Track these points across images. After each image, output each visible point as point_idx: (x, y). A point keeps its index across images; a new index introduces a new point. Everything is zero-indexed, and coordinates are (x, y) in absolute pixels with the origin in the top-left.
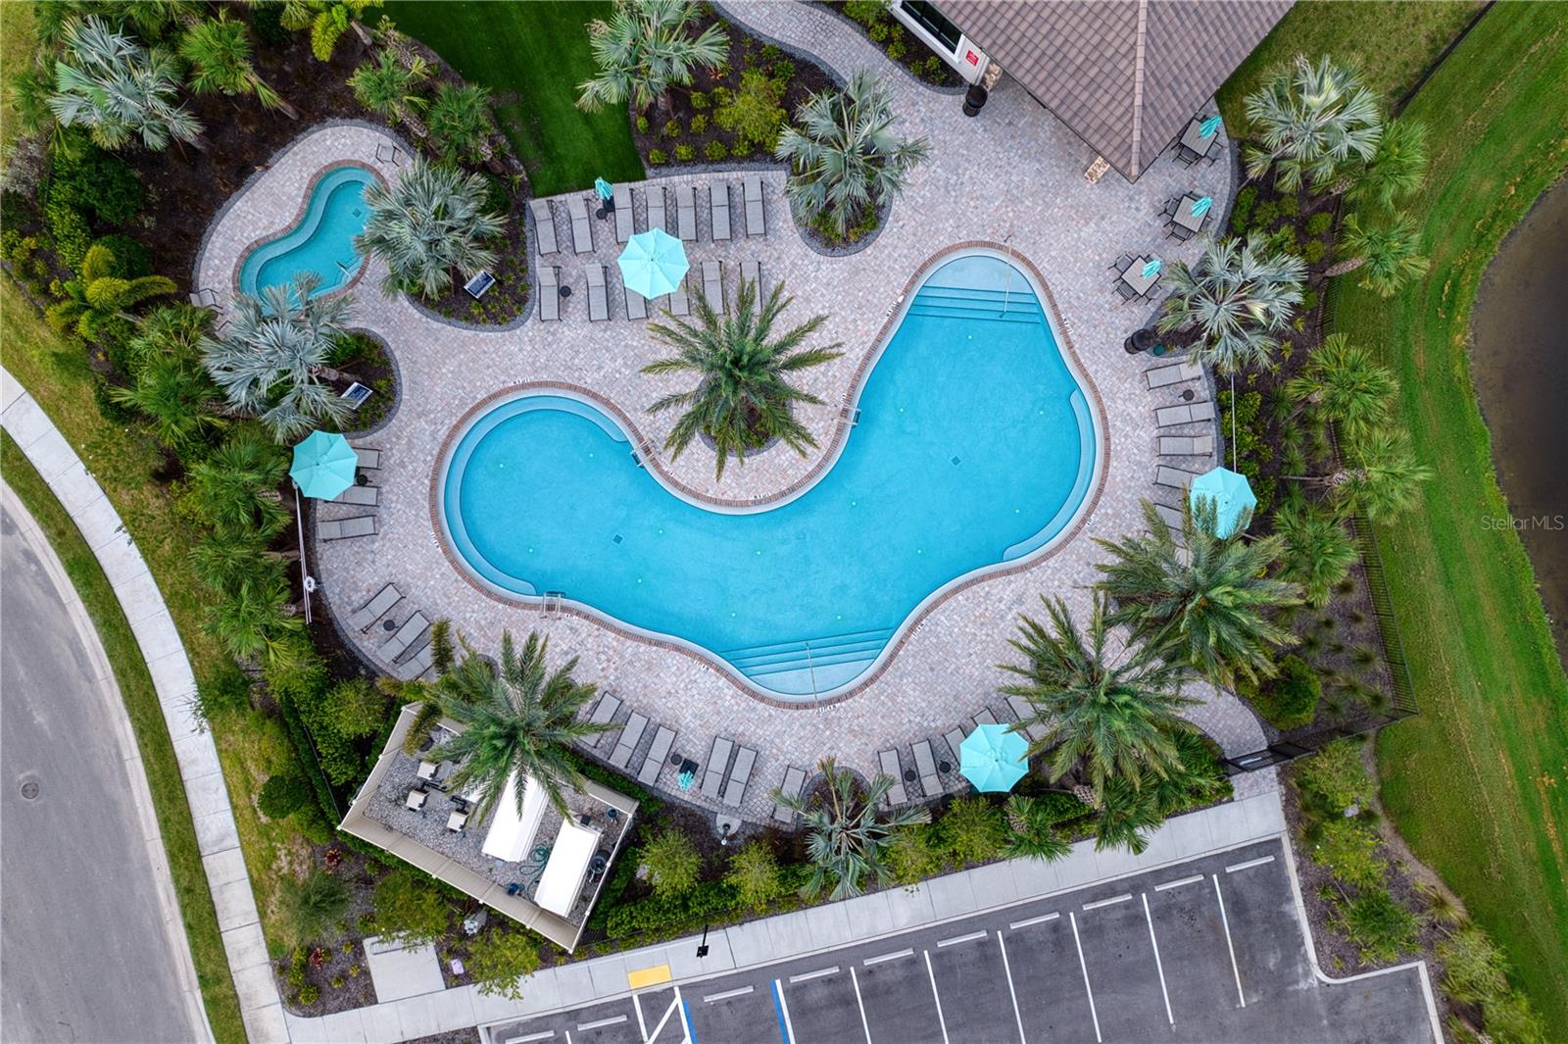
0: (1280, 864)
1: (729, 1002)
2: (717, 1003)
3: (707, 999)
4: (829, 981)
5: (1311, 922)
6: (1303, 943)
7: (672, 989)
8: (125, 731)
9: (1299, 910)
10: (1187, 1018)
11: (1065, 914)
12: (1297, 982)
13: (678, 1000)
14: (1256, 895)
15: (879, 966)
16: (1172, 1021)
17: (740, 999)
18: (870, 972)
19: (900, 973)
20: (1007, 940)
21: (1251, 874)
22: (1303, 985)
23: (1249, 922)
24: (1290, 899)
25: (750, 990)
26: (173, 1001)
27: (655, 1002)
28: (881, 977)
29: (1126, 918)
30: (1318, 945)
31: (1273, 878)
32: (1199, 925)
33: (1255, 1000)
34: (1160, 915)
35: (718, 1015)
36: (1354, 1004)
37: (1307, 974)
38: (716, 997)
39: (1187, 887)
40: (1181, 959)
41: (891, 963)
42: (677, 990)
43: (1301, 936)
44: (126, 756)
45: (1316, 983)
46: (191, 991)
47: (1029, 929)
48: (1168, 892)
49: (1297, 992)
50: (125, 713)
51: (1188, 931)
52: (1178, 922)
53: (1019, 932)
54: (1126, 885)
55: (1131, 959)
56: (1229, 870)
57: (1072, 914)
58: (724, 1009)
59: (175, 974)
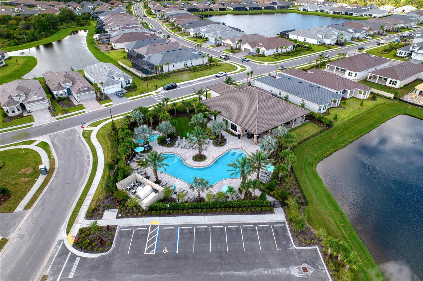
0: (285, 226)
1: (168, 229)
2: (166, 229)
3: (164, 228)
4: (189, 229)
5: (292, 236)
6: (291, 241)
7: (158, 225)
8: (87, 180)
9: (290, 234)
10: (264, 250)
11: (239, 226)
12: (290, 248)
13: (158, 228)
14: (280, 230)
15: (200, 228)
16: (261, 250)
17: (170, 229)
18: (198, 229)
19: (204, 230)
20: (227, 229)
21: (279, 227)
22: (291, 248)
23: (279, 235)
24: (288, 233)
25: (173, 228)
26: (66, 214)
27: (153, 227)
28: (200, 230)
29: (252, 229)
30: (294, 241)
31: (284, 228)
32: (268, 233)
33: (280, 249)
34: (259, 230)
35: (165, 231)
36: (303, 254)
37: (292, 246)
38: (166, 228)
39: (265, 227)
40: (264, 239)
41: (202, 228)
42: (159, 226)
43: (290, 239)
44: (85, 182)
45: (294, 248)
46: (70, 213)
47: (231, 227)
48: (261, 227)
49: (290, 249)
50: (88, 178)
51: (265, 234)
52: (263, 232)
53: (230, 228)
54: (253, 224)
55: (252, 237)
56: (274, 225)
57: (241, 227)
58: (167, 231)
59: (69, 210)
